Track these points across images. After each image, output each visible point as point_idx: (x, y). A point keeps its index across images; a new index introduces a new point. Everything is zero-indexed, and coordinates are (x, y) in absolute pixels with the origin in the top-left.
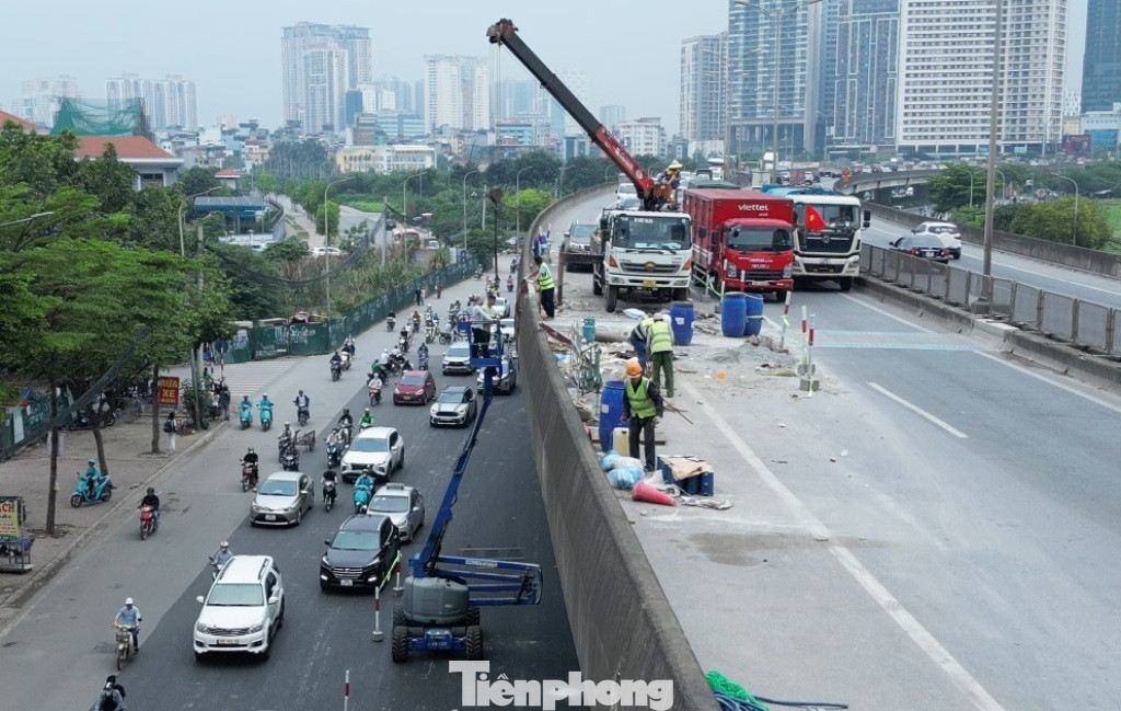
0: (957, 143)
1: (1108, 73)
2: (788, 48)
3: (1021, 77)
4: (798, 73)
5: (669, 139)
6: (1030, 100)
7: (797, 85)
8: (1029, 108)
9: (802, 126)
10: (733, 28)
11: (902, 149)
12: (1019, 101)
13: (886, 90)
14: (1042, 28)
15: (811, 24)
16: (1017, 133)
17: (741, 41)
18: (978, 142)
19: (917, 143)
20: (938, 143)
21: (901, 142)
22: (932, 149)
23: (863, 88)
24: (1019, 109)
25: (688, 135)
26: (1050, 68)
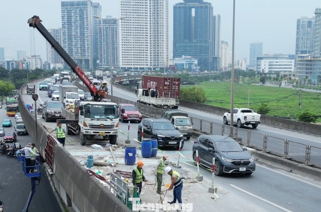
0: (139, 67)
1: (180, 46)
2: (82, 34)
3: (156, 47)
4: (86, 43)
5: (43, 63)
6: (160, 54)
7: (86, 47)
8: (160, 56)
9: (89, 60)
10: (64, 27)
11: (122, 68)
12: (156, 54)
13: (115, 49)
14: (162, 32)
15: (89, 27)
16: (156, 64)
17: (67, 31)
18: (145, 67)
19: (127, 66)
20: (133, 66)
21: (121, 66)
22: (131, 68)
23: (108, 48)
24: (156, 57)
25: (50, 61)
26: (165, 44)
